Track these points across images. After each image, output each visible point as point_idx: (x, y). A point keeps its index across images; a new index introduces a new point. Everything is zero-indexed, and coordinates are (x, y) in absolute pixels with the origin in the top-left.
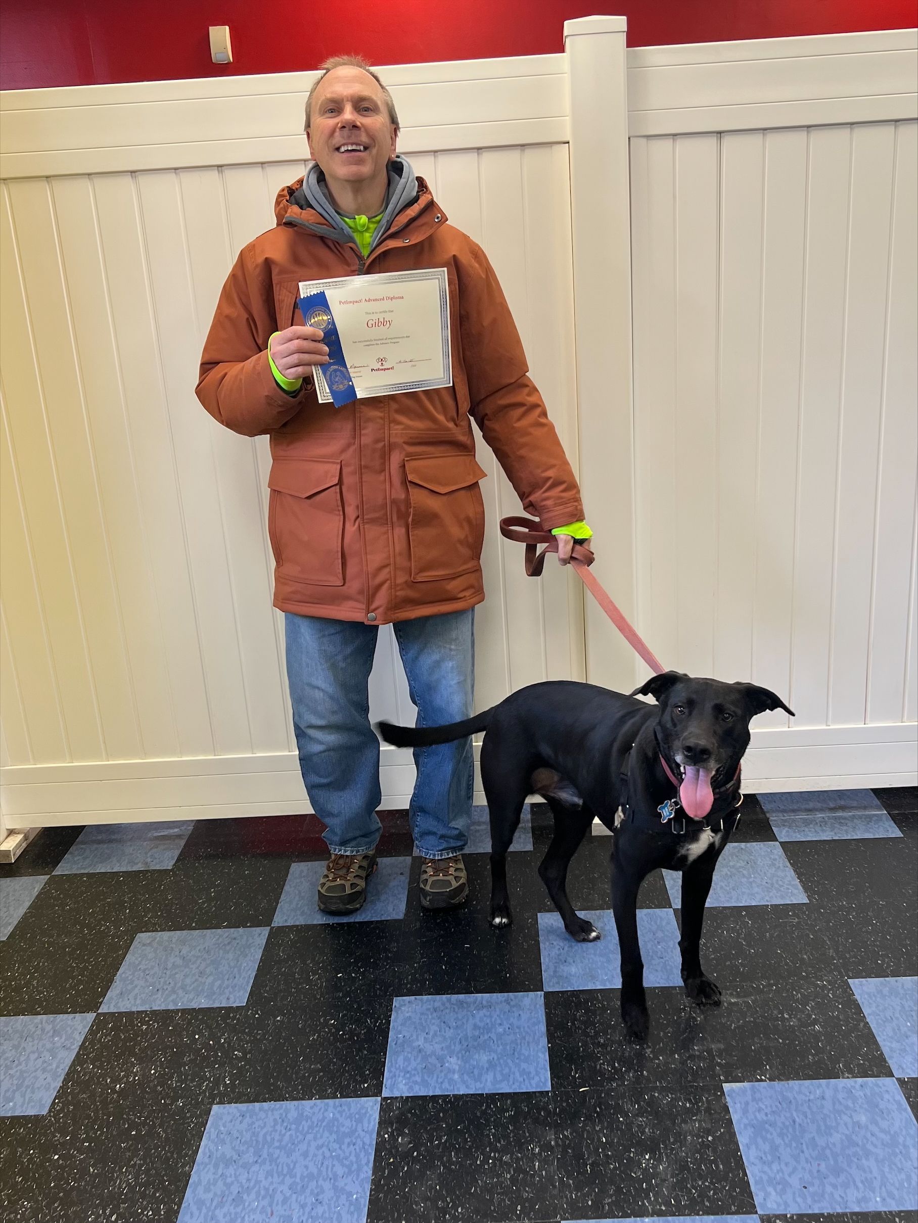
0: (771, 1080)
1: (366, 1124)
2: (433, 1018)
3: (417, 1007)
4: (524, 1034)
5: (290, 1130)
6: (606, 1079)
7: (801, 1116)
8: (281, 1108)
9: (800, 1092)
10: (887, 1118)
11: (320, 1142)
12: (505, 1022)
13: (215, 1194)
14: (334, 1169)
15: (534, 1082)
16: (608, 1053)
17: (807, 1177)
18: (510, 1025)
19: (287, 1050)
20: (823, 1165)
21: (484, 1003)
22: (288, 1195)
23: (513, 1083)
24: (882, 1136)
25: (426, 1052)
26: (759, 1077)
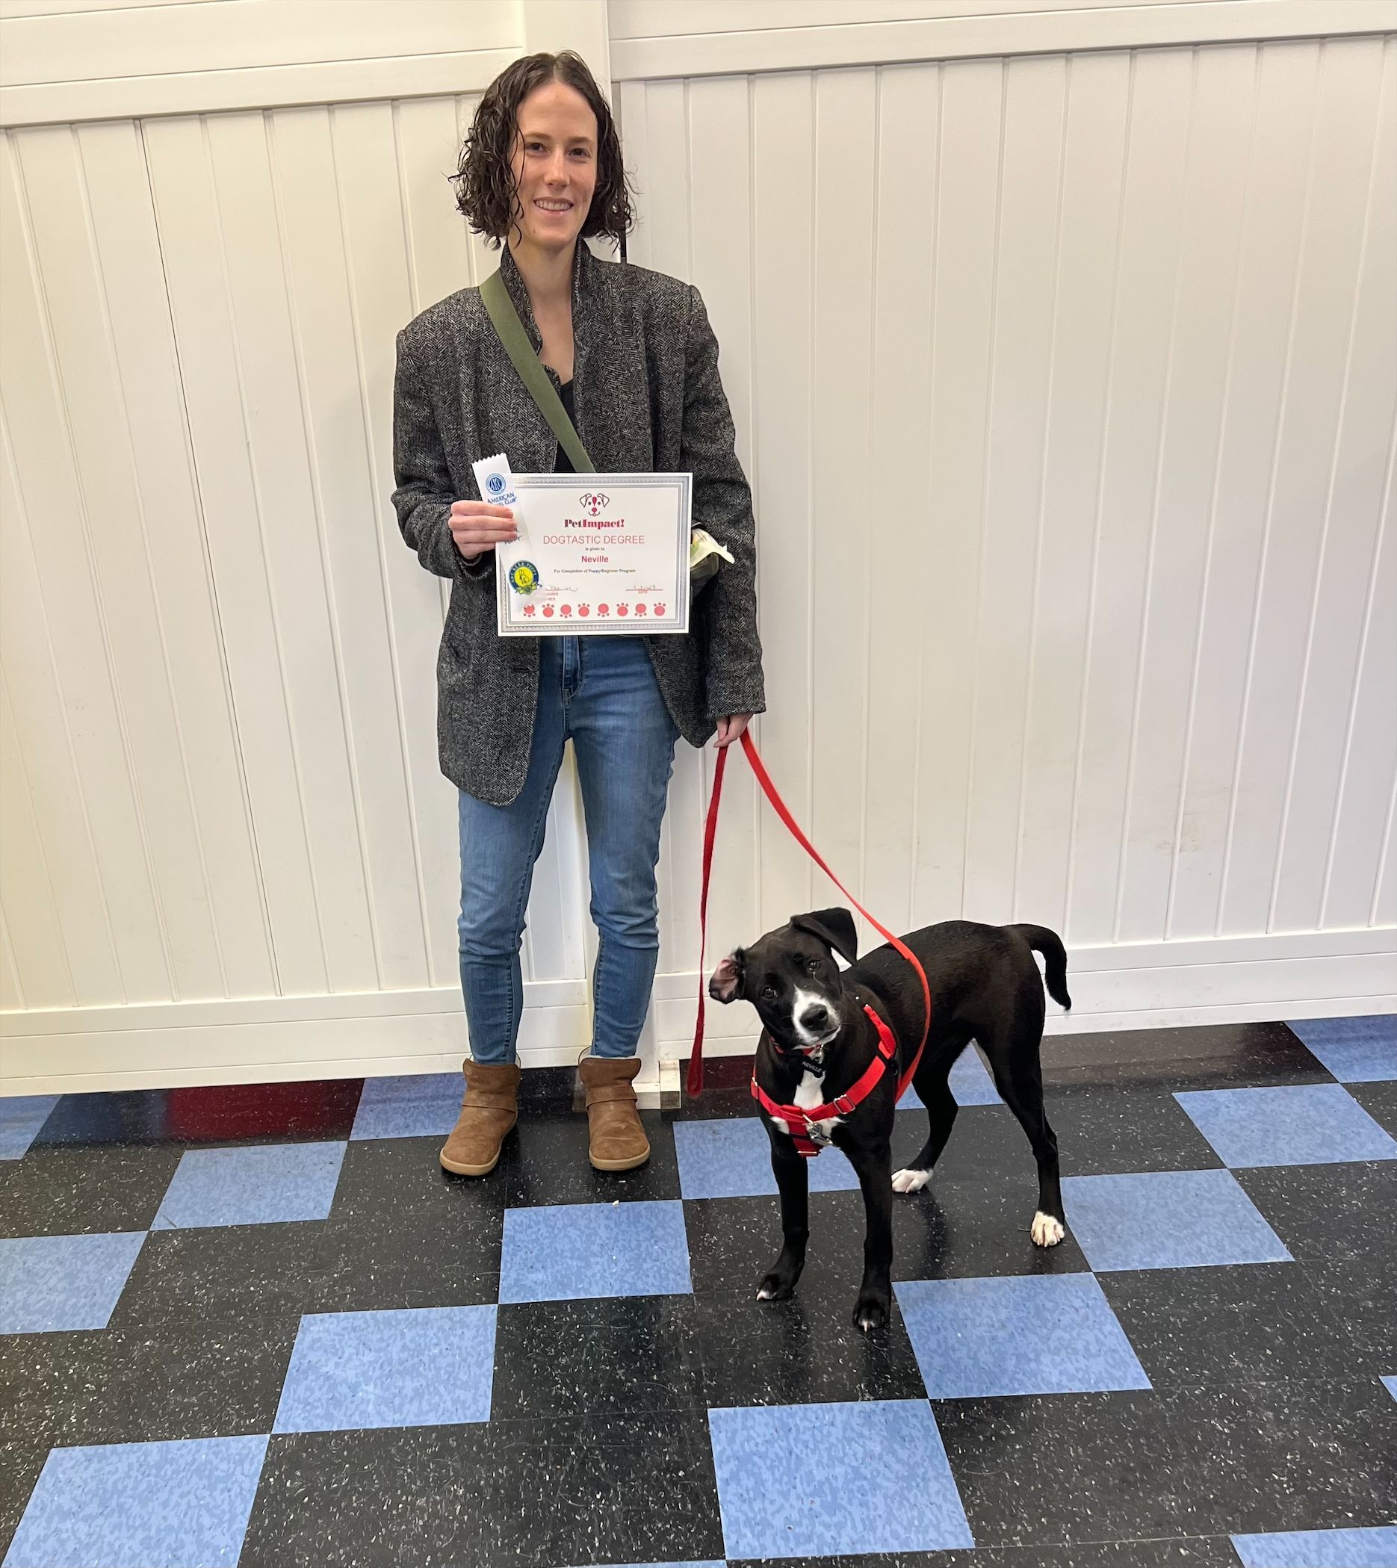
0: (769, 1404)
1: (247, 1466)
2: (350, 1339)
3: (332, 1327)
4: (465, 1356)
5: (148, 1476)
6: (562, 1406)
7: (800, 1446)
8: (140, 1449)
9: (805, 1418)
10: (907, 1445)
11: (186, 1489)
12: (442, 1342)
13: (45, 1553)
14: (200, 1520)
15: (468, 1413)
16: (568, 1376)
17: (795, 1516)
18: (449, 1345)
19: (155, 1380)
20: (817, 1500)
21: (420, 1319)
22: (137, 1551)
23: (443, 1414)
24: (897, 1467)
25: (335, 1380)
26: (755, 1401)
